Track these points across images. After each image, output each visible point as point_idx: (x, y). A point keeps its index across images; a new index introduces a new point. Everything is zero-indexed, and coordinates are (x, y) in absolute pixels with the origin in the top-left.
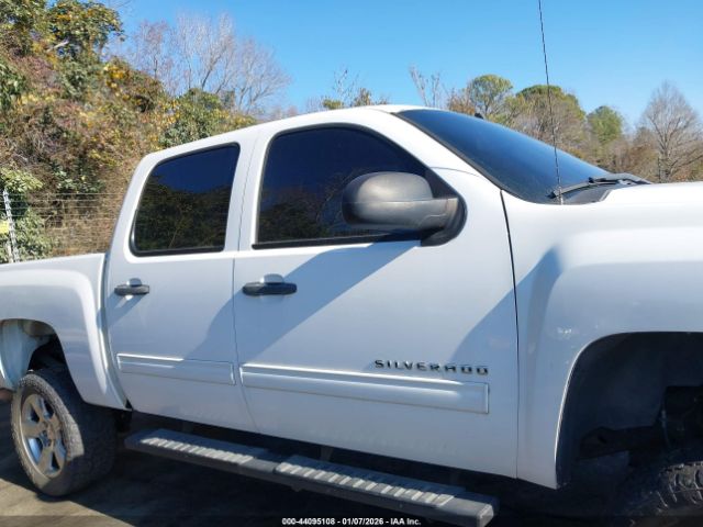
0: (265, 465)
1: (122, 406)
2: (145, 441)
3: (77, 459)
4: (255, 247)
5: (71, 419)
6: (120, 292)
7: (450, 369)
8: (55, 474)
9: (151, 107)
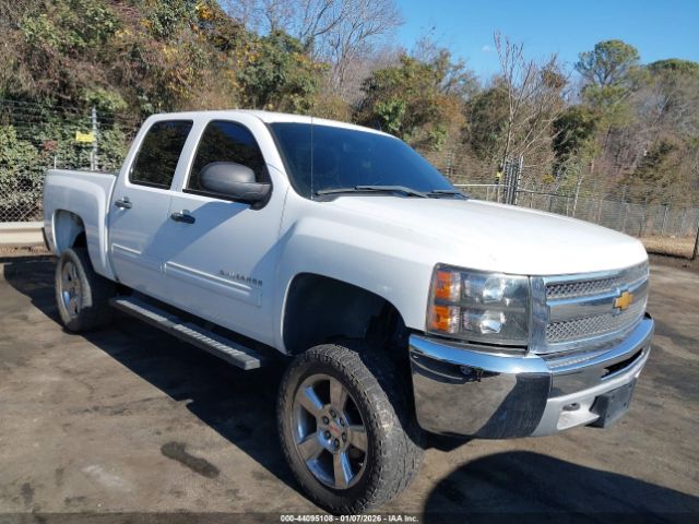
0: (170, 324)
1: (112, 278)
2: (119, 301)
3: (87, 308)
4: (184, 191)
5: (86, 282)
6: (118, 205)
7: (249, 280)
8: (75, 317)
9: (230, 47)
